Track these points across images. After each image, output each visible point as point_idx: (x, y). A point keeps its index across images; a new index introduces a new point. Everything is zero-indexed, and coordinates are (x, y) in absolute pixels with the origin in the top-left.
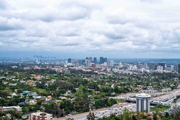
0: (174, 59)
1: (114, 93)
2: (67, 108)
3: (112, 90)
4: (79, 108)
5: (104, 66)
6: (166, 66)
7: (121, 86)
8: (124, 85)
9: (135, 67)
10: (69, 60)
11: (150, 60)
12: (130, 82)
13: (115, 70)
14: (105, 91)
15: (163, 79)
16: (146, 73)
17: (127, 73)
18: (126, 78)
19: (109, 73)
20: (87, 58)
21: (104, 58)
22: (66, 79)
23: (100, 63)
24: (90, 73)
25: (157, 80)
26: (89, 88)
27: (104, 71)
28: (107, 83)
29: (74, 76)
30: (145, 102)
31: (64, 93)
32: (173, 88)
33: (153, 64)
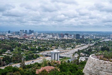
0: (74, 31)
1: (38, 51)
2: (7, 61)
3: (37, 50)
4: (15, 60)
5: (32, 36)
6: (69, 35)
7: (42, 47)
8: (44, 46)
9: (51, 36)
10: (9, 32)
11: (60, 32)
12: (47, 45)
13: (39, 38)
14: (32, 50)
15: (67, 42)
16: (57, 39)
17: (46, 39)
18: (45, 42)
19: (35, 40)
20: (21, 31)
21: (32, 30)
22: (7, 43)
23: (29, 34)
24: (23, 39)
25: (64, 43)
26: (22, 48)
27: (32, 38)
28: (33, 45)
29: (12, 41)
30: (56, 55)
31: (5, 51)
32: (73, 48)
33: (62, 34)
